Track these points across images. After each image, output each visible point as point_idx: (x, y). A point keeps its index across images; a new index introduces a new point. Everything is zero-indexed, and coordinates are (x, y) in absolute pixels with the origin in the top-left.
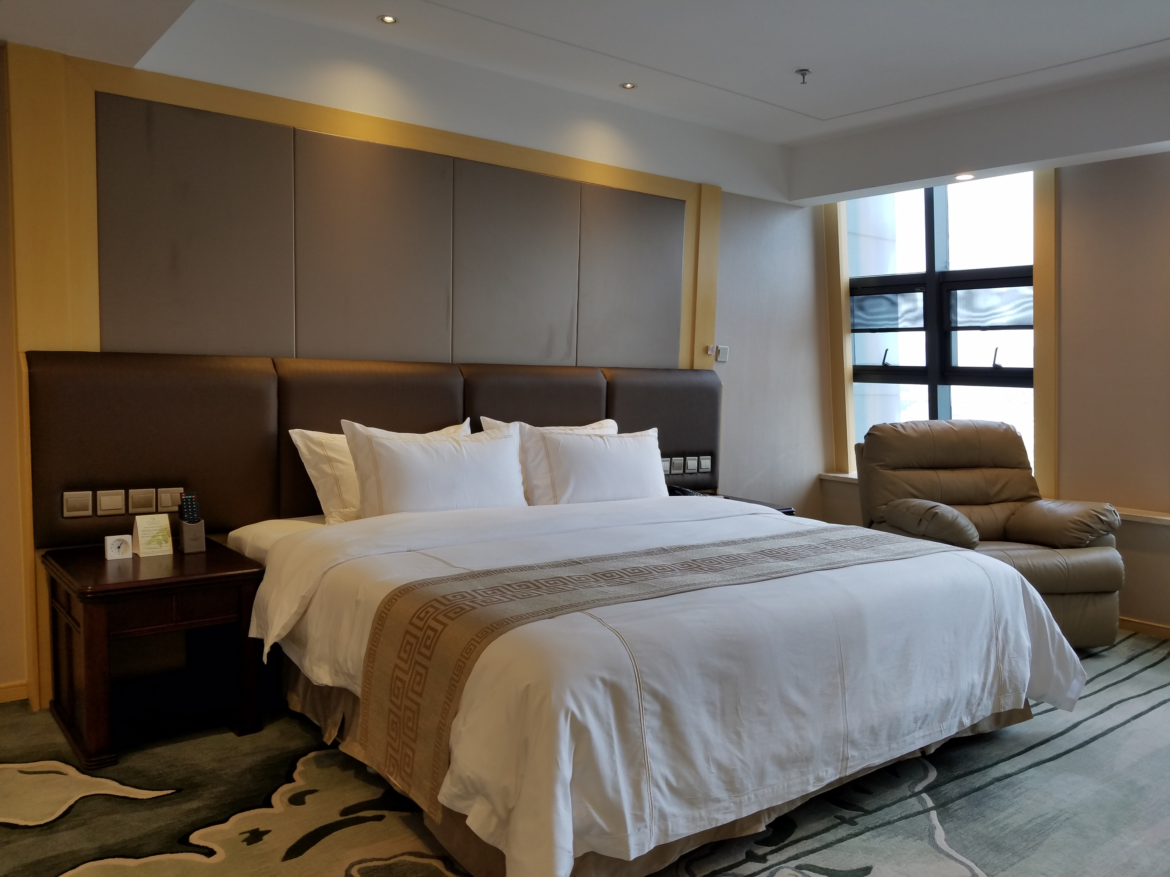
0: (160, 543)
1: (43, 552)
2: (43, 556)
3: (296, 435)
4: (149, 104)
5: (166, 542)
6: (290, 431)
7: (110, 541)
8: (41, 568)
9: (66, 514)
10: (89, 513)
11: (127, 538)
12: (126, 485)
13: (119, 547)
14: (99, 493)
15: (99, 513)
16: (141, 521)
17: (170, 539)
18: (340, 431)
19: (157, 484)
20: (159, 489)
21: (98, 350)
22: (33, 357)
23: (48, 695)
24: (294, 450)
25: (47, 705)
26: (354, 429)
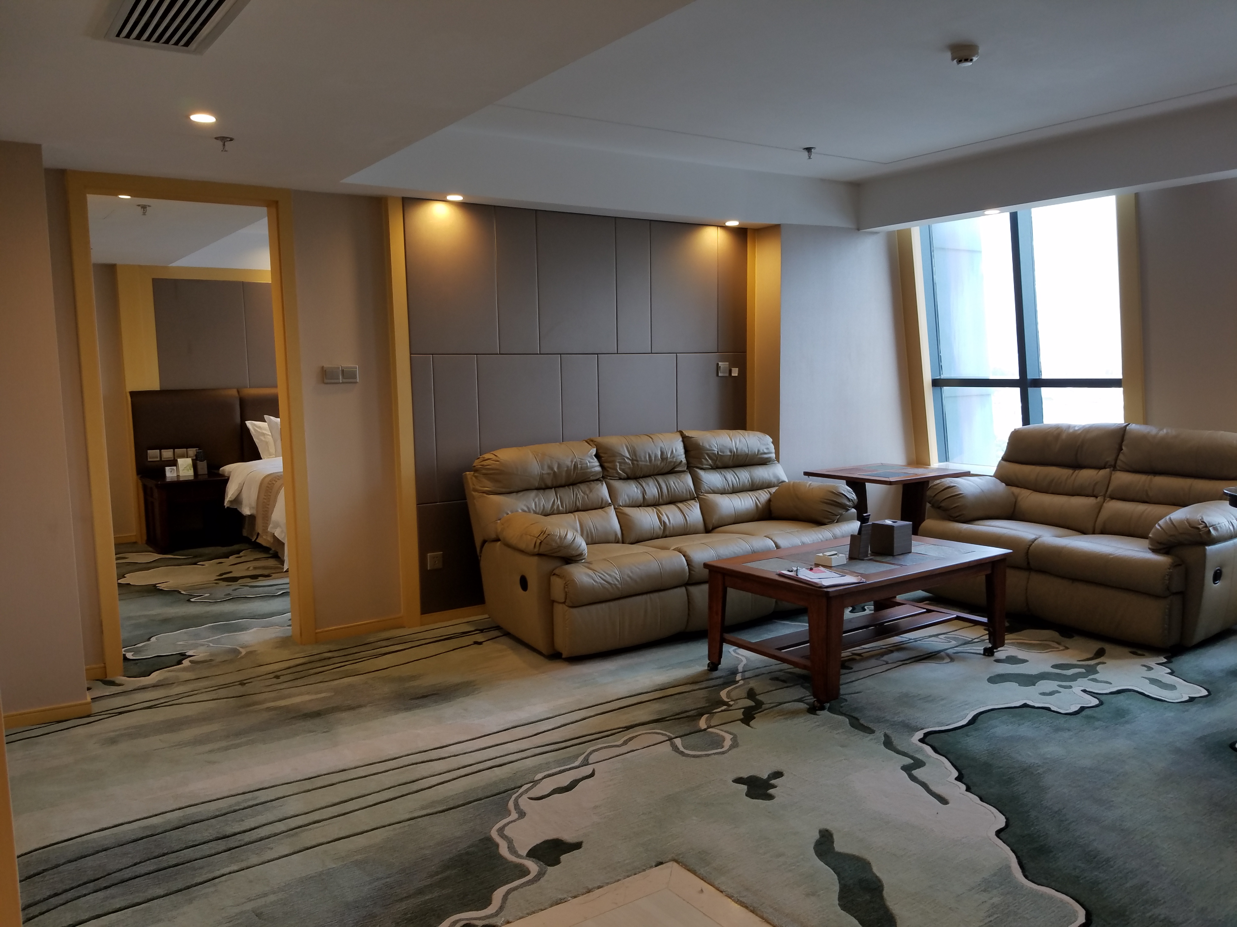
0: (188, 470)
1: (140, 476)
2: (141, 477)
3: (249, 423)
4: (176, 281)
5: (191, 470)
6: (246, 422)
7: (167, 468)
8: (139, 481)
9: (149, 460)
10: (158, 459)
11: (175, 468)
12: (174, 447)
13: (171, 472)
14: (162, 450)
15: (163, 459)
16: (180, 461)
17: (192, 469)
18: (265, 421)
19: (187, 447)
20: (188, 449)
21: (158, 388)
22: (133, 394)
23: (145, 538)
24: (248, 430)
25: (144, 542)
26: (270, 420)
